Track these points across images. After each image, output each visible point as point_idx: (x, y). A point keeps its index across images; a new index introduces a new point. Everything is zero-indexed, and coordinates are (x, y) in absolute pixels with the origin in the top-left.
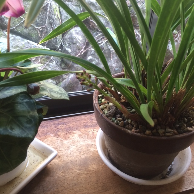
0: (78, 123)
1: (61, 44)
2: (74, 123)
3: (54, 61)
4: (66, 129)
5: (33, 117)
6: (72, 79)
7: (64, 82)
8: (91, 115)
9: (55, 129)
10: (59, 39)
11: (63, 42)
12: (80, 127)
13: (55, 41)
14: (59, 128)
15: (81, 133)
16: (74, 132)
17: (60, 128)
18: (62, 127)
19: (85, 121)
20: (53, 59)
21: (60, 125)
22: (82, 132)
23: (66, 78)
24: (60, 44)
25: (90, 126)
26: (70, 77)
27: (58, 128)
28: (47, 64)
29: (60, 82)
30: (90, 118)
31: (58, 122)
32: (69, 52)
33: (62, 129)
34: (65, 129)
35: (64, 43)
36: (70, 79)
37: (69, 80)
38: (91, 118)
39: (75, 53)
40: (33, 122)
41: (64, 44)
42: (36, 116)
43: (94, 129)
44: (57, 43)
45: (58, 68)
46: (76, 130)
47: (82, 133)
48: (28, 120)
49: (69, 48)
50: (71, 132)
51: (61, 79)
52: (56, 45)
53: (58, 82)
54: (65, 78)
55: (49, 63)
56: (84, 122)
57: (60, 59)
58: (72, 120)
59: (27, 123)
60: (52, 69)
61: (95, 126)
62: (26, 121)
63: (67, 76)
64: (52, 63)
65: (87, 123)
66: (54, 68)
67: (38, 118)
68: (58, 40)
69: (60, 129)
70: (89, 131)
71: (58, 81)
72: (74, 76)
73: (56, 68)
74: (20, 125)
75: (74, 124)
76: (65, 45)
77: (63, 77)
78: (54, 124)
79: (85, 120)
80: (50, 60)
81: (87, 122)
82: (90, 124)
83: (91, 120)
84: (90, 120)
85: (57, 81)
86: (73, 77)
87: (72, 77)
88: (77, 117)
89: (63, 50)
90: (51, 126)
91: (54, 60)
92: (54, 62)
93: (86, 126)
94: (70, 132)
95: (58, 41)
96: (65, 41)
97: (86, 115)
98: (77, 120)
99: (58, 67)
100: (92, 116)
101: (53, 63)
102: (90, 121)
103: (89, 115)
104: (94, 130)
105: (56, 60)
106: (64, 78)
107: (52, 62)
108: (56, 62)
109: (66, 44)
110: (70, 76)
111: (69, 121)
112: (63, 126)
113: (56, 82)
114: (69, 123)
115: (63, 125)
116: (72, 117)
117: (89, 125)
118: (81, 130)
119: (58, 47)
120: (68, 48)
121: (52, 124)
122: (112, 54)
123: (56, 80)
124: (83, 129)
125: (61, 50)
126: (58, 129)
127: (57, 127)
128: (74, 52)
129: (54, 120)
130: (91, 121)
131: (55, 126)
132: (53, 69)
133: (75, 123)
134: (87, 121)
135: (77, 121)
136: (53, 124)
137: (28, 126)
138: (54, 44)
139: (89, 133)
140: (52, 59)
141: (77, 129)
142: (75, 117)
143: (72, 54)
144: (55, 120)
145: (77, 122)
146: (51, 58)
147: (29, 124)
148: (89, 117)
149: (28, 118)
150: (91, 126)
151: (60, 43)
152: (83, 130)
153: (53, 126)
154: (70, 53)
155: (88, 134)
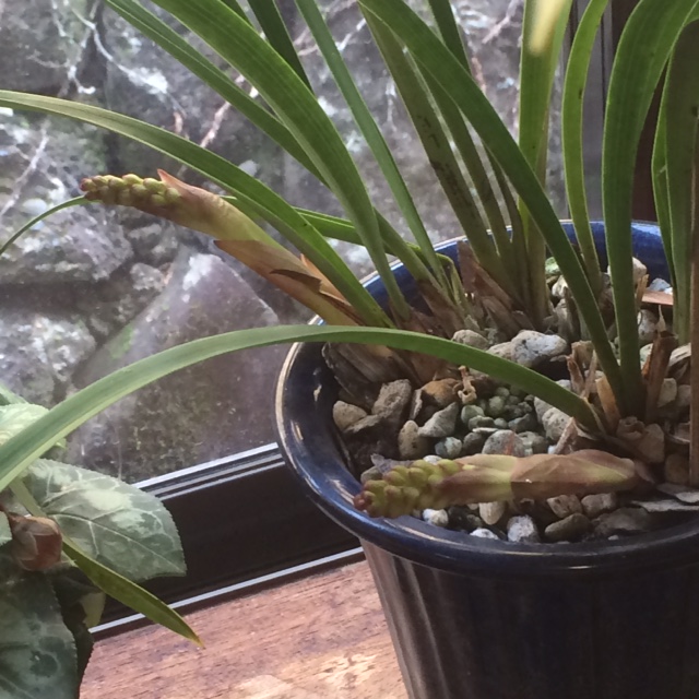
0: (261, 632)
1: (91, 42)
2: (242, 636)
3: (56, 181)
4: (205, 675)
5: (55, 645)
6: (204, 288)
7: (148, 319)
8: (331, 576)
9: (144, 684)
10: (70, 13)
11: (100, 28)
12: (276, 654)
13: (39, 34)
14: (163, 674)
15: (284, 687)
16: (246, 684)
17: (167, 673)
18: (183, 668)
19: (302, 619)
20: (44, 171)
21: (170, 660)
22: (290, 681)
23: (157, 286)
24: (83, 44)
25: (333, 642)
26: (191, 279)
27: (158, 678)
28: (11, 211)
29: (118, 327)
30: (326, 597)
31: (154, 642)
32: (154, 97)
33: (179, 676)
34: (198, 674)
35: (110, 32)
36: (194, 292)
37: (186, 298)
38: (334, 595)
39: (199, 95)
40: (59, 666)
41: (110, 41)
42: (65, 641)
43: (354, 658)
44: (62, 47)
45: (93, 228)
46: (259, 673)
47: (289, 686)
48: (37, 658)
49: (150, 65)
50: (230, 689)
51: (127, 300)
52: (53, 65)
53: (103, 328)
54: (153, 294)
55: (23, 198)
56: (296, 623)
57: (98, 154)
58: (231, 623)
59: (36, 670)
60: (50, 238)
61: (357, 639)
62: (30, 663)
63: (165, 271)
64: (44, 197)
65: (314, 628)
66: (60, 234)
67: (74, 647)
68: (66, 27)
69: (171, 681)
70: (328, 671)
71: (103, 318)
72: (215, 267)
73: (77, 225)
74: (12, 684)
75: (240, 644)
76: (118, 50)
77: (139, 288)
78: (134, 659)
79: (301, 610)
80: (22, 179)
81: (313, 623)
82: (332, 629)
83: (335, 605)
84: (325, 607)
85: (95, 322)
86: (212, 275)
87: (203, 281)
88: (254, 600)
89: (110, 85)
90: (122, 669)
91: (52, 171)
92: (53, 187)
93: (309, 644)
94: (225, 687)
95: (63, 33)
96: (112, 23)
97: (304, 582)
98: (258, 616)
99: (93, 220)
100: (338, 583)
101: (53, 194)
102: (325, 614)
103: (320, 580)
104: (352, 663)
105: (66, 169)
106: (144, 292)
107: (40, 189)
108: (66, 184)
109: (123, 43)
110: (185, 271)
111: (210, 628)
112: (182, 659)
113: (92, 331)
114: (214, 641)
115: (181, 654)
116: (224, 605)
117: (323, 636)
118: (285, 671)
119: (72, 72)
120: (144, 70)
121: (122, 657)
122: (483, 57)
123: (85, 315)
124: (292, 666)
125: (91, 90)
126: (160, 683)
127: (151, 671)
128: (192, 94)
129: (130, 633)
130: (332, 611)
131: (140, 666)
132: (56, 243)
133: (248, 637)
134: (313, 616)
135: (258, 621)
136: (127, 655)
137: (43, 681)
138: (34, 57)
139: (329, 680)
140: (38, 165)
141: (260, 665)
142: (244, 600)
143: (176, 106)
144: (138, 635)
145: (256, 630)
146: (27, 163)
147: (45, 674)
148: (321, 590)
149: (38, 653)
150: (335, 643)
151: (77, 41)
152: (292, 668)
153: (131, 670)
154: (162, 99)
155: (324, 687)
